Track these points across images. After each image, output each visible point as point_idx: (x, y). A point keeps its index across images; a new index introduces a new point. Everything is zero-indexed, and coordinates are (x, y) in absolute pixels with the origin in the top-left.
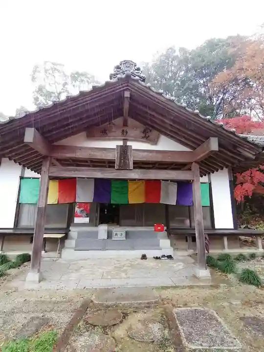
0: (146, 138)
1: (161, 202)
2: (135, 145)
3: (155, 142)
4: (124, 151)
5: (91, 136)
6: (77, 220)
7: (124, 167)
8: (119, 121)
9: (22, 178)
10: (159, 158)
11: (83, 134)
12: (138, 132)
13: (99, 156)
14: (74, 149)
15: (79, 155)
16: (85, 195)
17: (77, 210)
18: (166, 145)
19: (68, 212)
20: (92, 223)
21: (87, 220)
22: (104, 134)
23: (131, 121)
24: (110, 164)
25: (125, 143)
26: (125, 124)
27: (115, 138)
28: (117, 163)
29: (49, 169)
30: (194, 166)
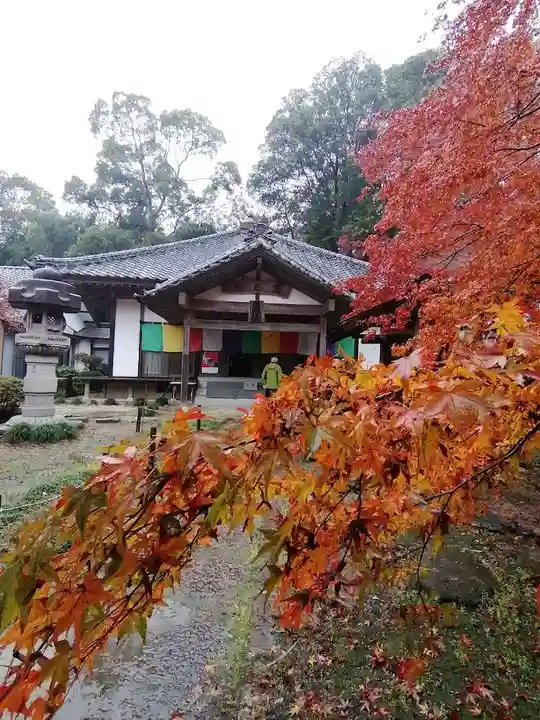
0: (278, 292)
1: (298, 352)
2: (266, 299)
3: (286, 296)
4: (257, 304)
5: (226, 290)
6: (204, 370)
7: (256, 320)
8: (252, 274)
9: (142, 322)
10: (288, 312)
11: (219, 288)
12: (270, 287)
13: (233, 309)
14: (212, 303)
15: (216, 309)
16: (212, 344)
17: (205, 359)
18: (297, 299)
19: (196, 361)
20: (220, 374)
21: (215, 370)
22: (239, 289)
23: (264, 275)
24: (242, 317)
25: (257, 298)
26: (258, 278)
27: (249, 292)
28: (250, 316)
29: (190, 322)
30: (322, 319)
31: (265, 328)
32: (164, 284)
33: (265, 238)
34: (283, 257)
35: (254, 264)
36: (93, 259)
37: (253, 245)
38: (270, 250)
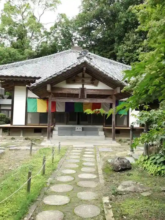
0: (93, 83)
2: (87, 87)
3: (96, 85)
4: (83, 90)
5: (68, 83)
7: (83, 97)
8: (80, 75)
9: (27, 98)
10: (98, 93)
12: (89, 81)
13: (72, 92)
14: (62, 89)
15: (64, 92)
18: (101, 86)
22: (74, 82)
23: (86, 75)
24: (76, 96)
25: (83, 86)
26: (83, 76)
27: (79, 83)
28: (80, 95)
29: (51, 99)
30: (113, 96)
31: (87, 101)
32: (40, 80)
33: (87, 57)
34: (96, 66)
35: (82, 70)
36: (4, 67)
37: (82, 61)
38: (89, 63)
